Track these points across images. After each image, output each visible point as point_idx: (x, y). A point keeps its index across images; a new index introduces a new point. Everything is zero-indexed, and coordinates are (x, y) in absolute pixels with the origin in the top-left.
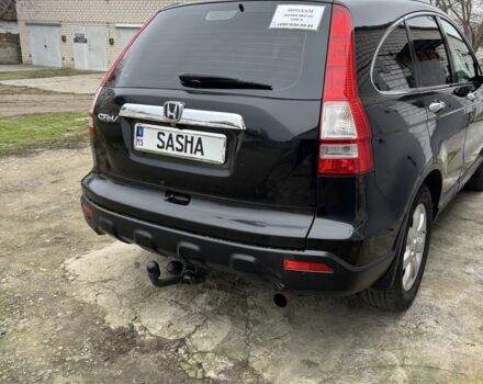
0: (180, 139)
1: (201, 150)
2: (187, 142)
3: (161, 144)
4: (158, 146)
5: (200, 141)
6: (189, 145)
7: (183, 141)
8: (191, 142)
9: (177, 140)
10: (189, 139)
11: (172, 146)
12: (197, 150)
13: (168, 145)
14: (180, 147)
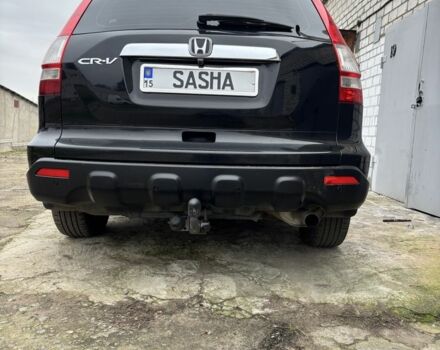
0: (204, 76)
1: (231, 85)
2: (212, 78)
3: (179, 83)
4: (175, 86)
5: (228, 76)
6: (215, 82)
7: (208, 78)
8: (219, 78)
9: (200, 77)
10: (216, 75)
11: (194, 84)
12: (225, 85)
13: (188, 83)
14: (204, 84)
